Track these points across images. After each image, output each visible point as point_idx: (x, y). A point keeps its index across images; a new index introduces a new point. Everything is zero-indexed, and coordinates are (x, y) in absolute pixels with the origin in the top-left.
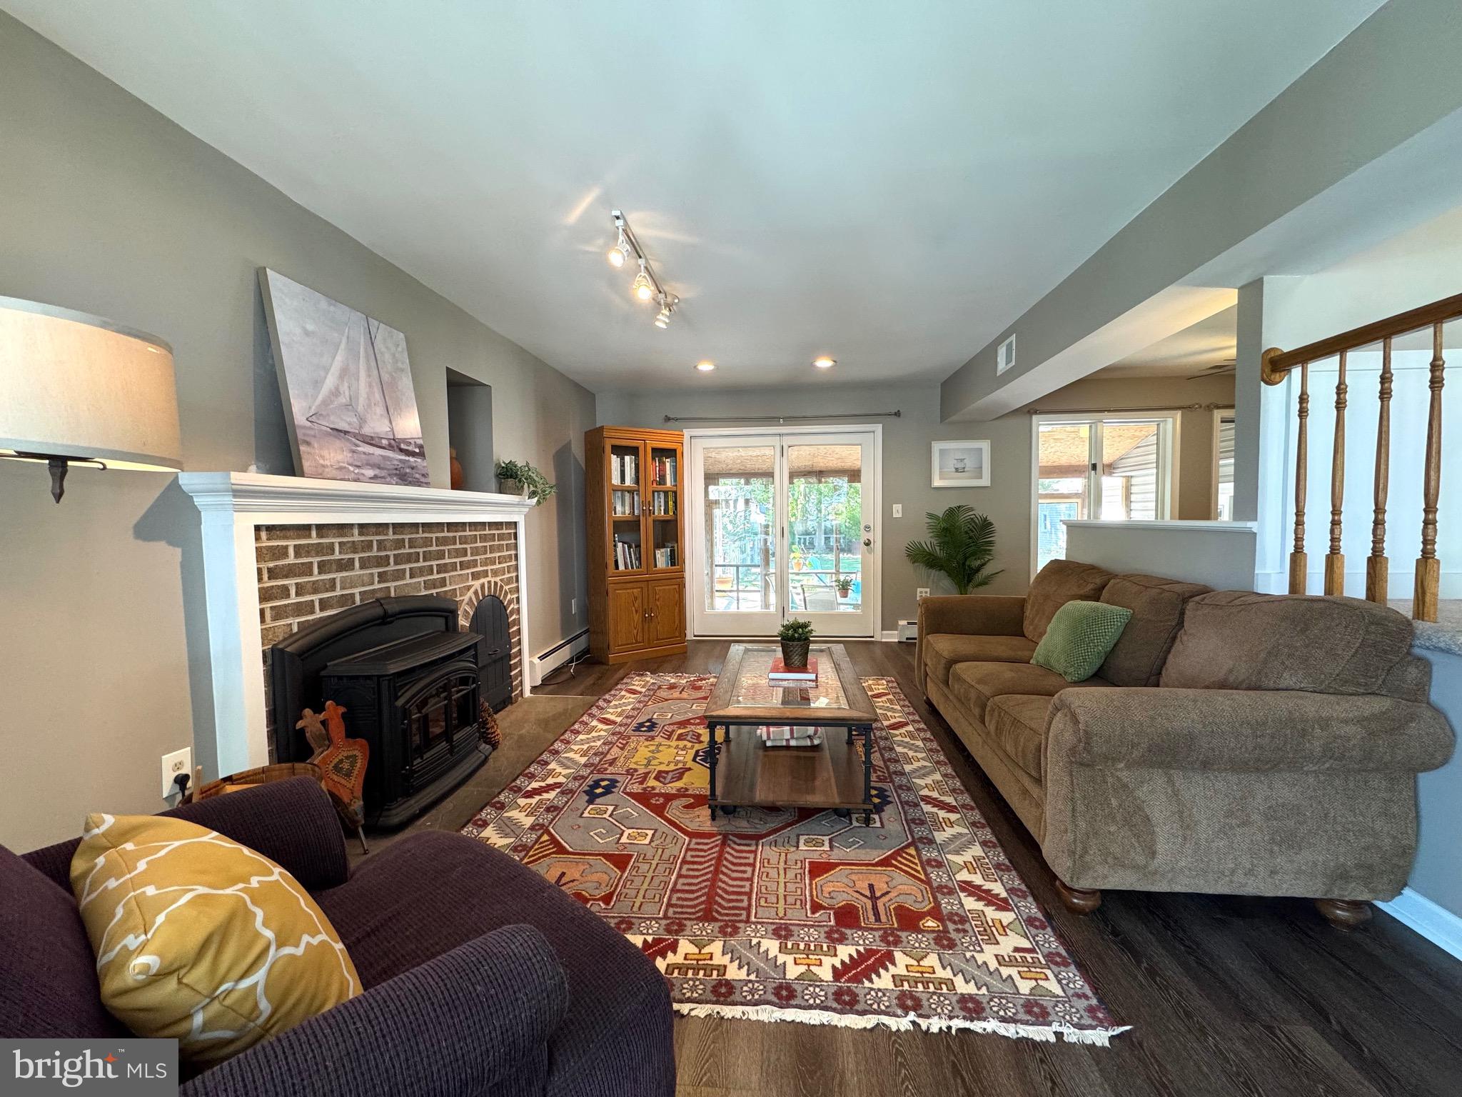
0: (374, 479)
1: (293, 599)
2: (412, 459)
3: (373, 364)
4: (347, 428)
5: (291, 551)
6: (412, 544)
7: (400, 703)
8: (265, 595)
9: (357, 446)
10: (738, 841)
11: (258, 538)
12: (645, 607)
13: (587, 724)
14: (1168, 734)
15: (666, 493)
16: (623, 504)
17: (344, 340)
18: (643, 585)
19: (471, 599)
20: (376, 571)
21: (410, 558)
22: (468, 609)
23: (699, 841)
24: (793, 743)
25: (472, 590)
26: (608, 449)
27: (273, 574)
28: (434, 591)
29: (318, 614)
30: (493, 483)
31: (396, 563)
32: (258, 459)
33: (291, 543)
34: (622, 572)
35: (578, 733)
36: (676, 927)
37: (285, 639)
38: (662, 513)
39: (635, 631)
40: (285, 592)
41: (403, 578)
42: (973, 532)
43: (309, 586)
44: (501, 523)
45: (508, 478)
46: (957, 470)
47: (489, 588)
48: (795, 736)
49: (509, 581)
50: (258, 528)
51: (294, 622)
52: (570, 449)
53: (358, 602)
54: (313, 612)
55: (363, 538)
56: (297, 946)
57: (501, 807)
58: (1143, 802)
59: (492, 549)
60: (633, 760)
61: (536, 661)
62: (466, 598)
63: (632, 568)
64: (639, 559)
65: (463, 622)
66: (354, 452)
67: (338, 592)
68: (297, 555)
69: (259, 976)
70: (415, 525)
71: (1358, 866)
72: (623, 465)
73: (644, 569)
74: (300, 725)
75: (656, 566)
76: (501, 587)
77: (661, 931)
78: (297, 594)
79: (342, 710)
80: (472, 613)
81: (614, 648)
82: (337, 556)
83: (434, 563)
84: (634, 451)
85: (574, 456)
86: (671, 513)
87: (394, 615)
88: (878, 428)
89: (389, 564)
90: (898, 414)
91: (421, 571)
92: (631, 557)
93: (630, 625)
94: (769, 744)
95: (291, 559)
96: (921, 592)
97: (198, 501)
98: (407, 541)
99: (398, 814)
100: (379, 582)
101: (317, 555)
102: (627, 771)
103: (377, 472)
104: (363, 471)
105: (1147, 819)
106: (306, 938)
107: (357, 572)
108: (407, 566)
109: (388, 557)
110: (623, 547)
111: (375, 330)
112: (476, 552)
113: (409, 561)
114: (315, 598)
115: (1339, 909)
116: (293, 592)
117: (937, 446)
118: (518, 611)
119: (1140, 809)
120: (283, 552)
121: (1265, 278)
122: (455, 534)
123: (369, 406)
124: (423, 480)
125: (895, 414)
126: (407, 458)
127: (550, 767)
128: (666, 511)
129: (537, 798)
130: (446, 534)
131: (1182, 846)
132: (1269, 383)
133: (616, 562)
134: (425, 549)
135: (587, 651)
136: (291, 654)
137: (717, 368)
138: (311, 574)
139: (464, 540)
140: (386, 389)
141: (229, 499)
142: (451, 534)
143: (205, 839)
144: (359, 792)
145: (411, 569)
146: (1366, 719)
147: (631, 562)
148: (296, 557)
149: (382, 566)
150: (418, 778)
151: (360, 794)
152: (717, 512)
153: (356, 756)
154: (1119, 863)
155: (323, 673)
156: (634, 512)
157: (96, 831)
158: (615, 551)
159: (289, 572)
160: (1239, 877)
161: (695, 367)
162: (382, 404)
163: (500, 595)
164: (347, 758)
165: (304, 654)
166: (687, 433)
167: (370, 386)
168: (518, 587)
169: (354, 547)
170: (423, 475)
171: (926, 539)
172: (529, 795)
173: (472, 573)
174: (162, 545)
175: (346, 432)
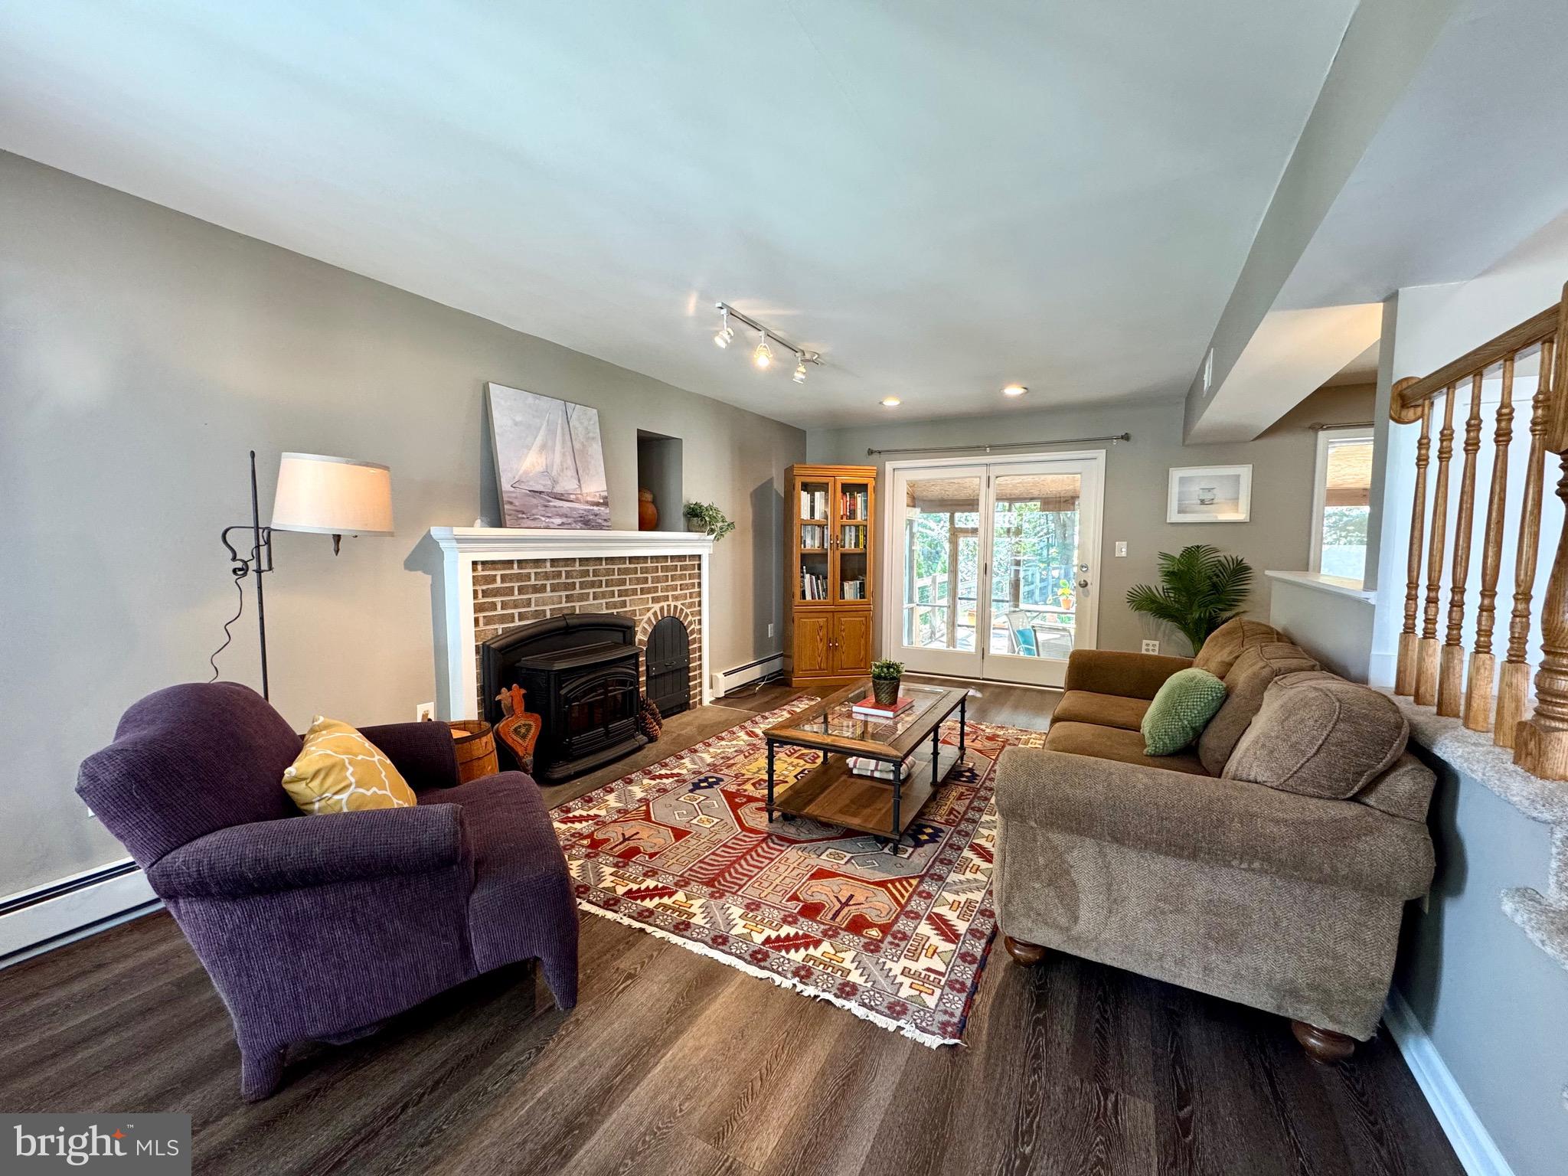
0: (562, 526)
1: (499, 611)
2: (595, 508)
3: (568, 437)
4: (541, 489)
5: (499, 579)
6: (596, 573)
7: (563, 692)
8: (478, 608)
9: (549, 501)
10: (776, 841)
11: (474, 570)
12: (831, 635)
13: (734, 733)
14: (1068, 800)
15: (857, 527)
16: (813, 538)
17: (545, 424)
18: (828, 615)
19: (649, 618)
20: (564, 594)
21: (592, 584)
22: (646, 626)
23: (747, 834)
24: (877, 775)
25: (652, 611)
26: (798, 486)
27: (485, 593)
28: (615, 611)
29: (517, 623)
30: (682, 521)
31: (581, 588)
32: (482, 515)
33: (499, 573)
34: (809, 602)
35: (723, 739)
36: (683, 883)
37: (492, 639)
38: (853, 547)
39: (819, 659)
40: (493, 606)
41: (587, 599)
42: (1218, 576)
43: (511, 603)
44: (685, 556)
45: (696, 517)
46: (1203, 502)
47: (669, 610)
48: (879, 768)
49: (691, 605)
50: (475, 563)
51: (500, 628)
52: (772, 483)
53: (548, 616)
54: (513, 622)
55: (554, 569)
56: (368, 790)
57: (630, 782)
58: (1071, 867)
59: (673, 578)
60: (747, 767)
61: (720, 675)
62: (645, 618)
63: (819, 598)
64: (825, 590)
65: (641, 637)
66: (546, 506)
67: (533, 608)
68: (503, 581)
69: (344, 796)
70: (600, 559)
71: (1312, 987)
72: (812, 501)
73: (829, 600)
74: (498, 698)
75: (842, 597)
76: (682, 610)
77: (672, 883)
78: (502, 608)
79: (523, 691)
80: (650, 630)
81: (798, 673)
82: (533, 582)
83: (616, 589)
84: (823, 487)
85: (777, 492)
86: (861, 547)
87: (574, 627)
88: (1101, 454)
89: (575, 589)
90: (1126, 437)
91: (604, 595)
92: (818, 588)
93: (814, 651)
94: (855, 772)
95: (498, 584)
96: (1147, 645)
97: (442, 545)
98: (591, 571)
99: (559, 772)
100: (566, 602)
101: (518, 582)
102: (736, 775)
103: (564, 520)
104: (552, 520)
105: (1074, 884)
106: (374, 789)
107: (548, 594)
108: (591, 591)
109: (574, 583)
110: (811, 579)
111: (571, 411)
112: (656, 580)
113: (593, 587)
114: (516, 611)
115: (1313, 1037)
116: (499, 607)
117: (1176, 474)
118: (700, 631)
119: (1068, 873)
120: (493, 579)
121: (1400, 290)
122: (636, 566)
123: (562, 470)
124: (605, 524)
125: (1122, 437)
126: (592, 508)
127: (682, 761)
128: (857, 545)
129: (658, 781)
130: (628, 565)
131: (1107, 918)
132: (1399, 421)
133: (803, 593)
134: (607, 578)
135: (779, 673)
136: (495, 650)
137: (902, 403)
138: (513, 595)
139: (645, 570)
140: (577, 455)
141: (455, 544)
142: (632, 566)
143: (353, 735)
144: (531, 750)
145: (594, 593)
146: (1305, 822)
147: (818, 593)
148: (502, 582)
149: (569, 590)
150: (576, 749)
151: (532, 753)
152: (962, 541)
153: (530, 725)
154: (1043, 919)
155: (517, 664)
156: (823, 545)
157: (316, 723)
158: (803, 582)
159: (496, 593)
160: (1169, 963)
161: (881, 403)
162: (572, 467)
163: (680, 616)
164: (524, 725)
165: (501, 650)
166: (889, 466)
167: (564, 455)
168: (700, 611)
169: (546, 576)
170: (605, 520)
171: (1157, 584)
172: (653, 778)
173: (653, 598)
174: (420, 573)
175: (541, 492)
